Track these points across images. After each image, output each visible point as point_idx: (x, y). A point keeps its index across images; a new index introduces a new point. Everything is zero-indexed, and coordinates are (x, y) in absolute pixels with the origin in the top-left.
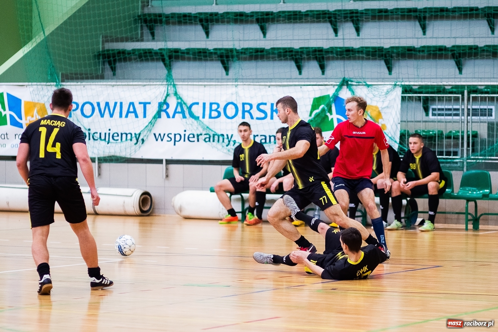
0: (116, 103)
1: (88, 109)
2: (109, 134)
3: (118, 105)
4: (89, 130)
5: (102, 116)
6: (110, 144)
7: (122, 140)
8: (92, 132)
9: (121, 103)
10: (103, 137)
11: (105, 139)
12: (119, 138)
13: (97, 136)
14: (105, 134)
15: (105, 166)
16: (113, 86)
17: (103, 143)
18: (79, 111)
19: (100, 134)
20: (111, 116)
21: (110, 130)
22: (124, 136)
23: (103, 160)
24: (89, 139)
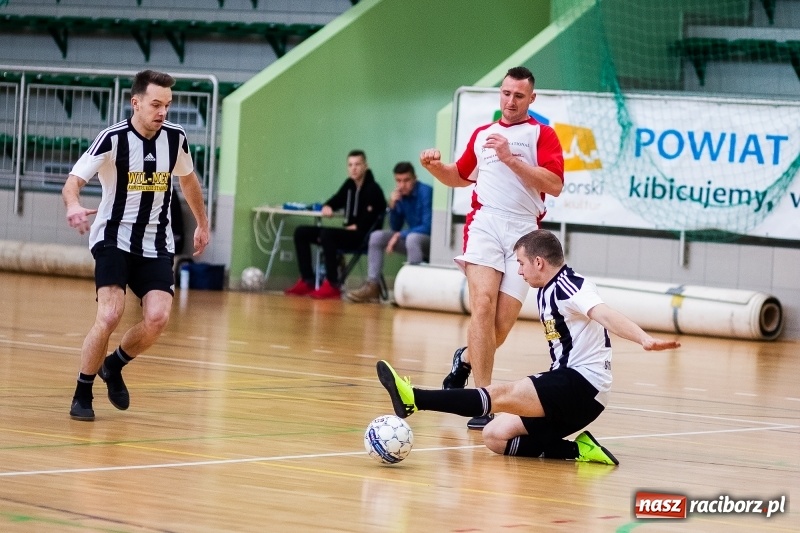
0: (723, 136)
1: (671, 144)
2: (708, 190)
3: (728, 138)
4: (672, 180)
5: (697, 156)
6: (708, 208)
7: (731, 201)
8: (677, 184)
9: (733, 136)
10: (696, 196)
11: (700, 200)
12: (726, 198)
13: (686, 192)
14: (701, 189)
15: (697, 247)
16: (719, 104)
17: (697, 206)
18: (654, 147)
19: (692, 189)
20: (714, 157)
21: (709, 183)
22: (736, 195)
23: (694, 236)
24: (671, 197)
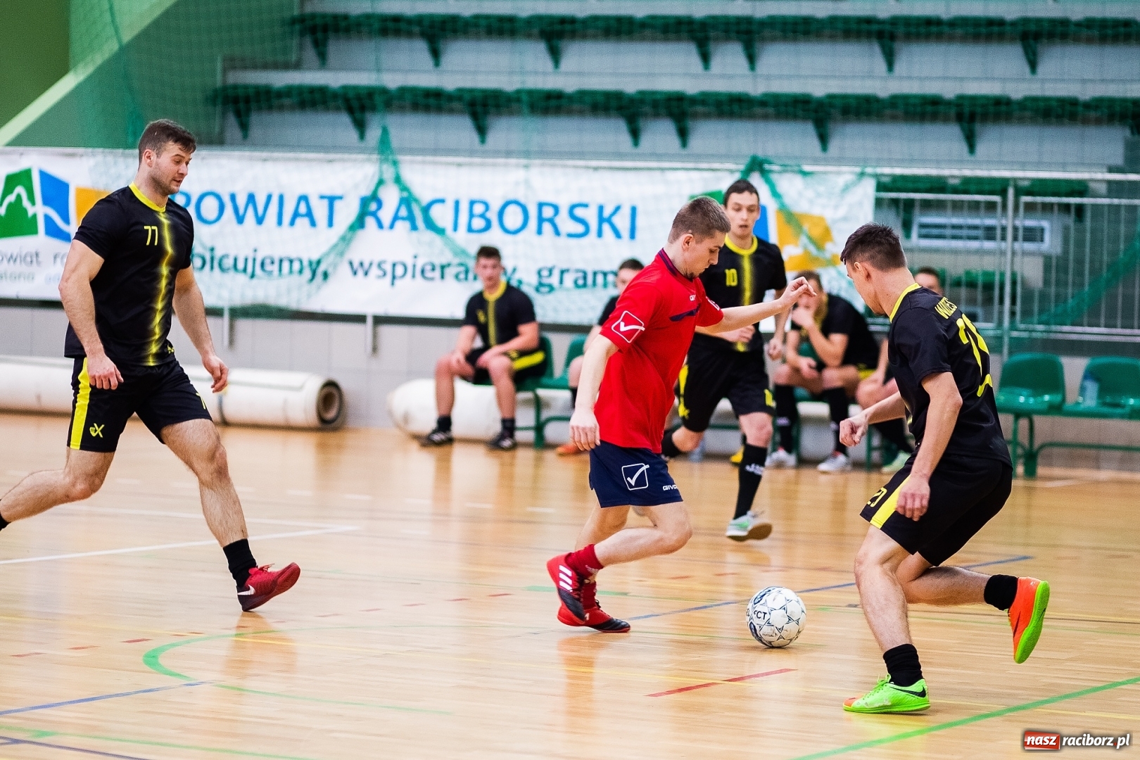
0: (269, 197)
1: (210, 208)
2: (254, 260)
3: (275, 201)
4: (212, 250)
5: (240, 220)
6: (255, 281)
7: (280, 270)
8: (218, 254)
9: (281, 198)
10: (241, 265)
11: (245, 270)
12: (275, 267)
13: (229, 263)
14: (246, 260)
15: (244, 325)
16: (265, 159)
17: (242, 279)
19: (236, 260)
20: (260, 221)
21: (255, 251)
22: (286, 265)
23: (238, 313)
24: (212, 268)
